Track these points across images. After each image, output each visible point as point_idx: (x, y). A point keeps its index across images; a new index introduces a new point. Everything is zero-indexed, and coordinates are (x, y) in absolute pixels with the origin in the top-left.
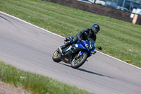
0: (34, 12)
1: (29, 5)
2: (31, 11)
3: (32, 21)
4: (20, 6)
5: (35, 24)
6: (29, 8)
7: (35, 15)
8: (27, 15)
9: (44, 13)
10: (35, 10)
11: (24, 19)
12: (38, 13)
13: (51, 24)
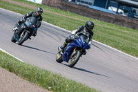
1: (120, 34)
2: (123, 39)
3: (123, 49)
6: (121, 36)
7: (126, 43)
8: (119, 43)
10: (126, 38)
12: (129, 42)
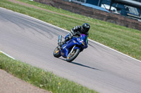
0: (119, 39)
1: (113, 32)
2: (116, 37)
4: (104, 32)
5: (119, 51)
7: (119, 41)
9: (129, 40)
11: (108, 45)
13: (135, 51)
